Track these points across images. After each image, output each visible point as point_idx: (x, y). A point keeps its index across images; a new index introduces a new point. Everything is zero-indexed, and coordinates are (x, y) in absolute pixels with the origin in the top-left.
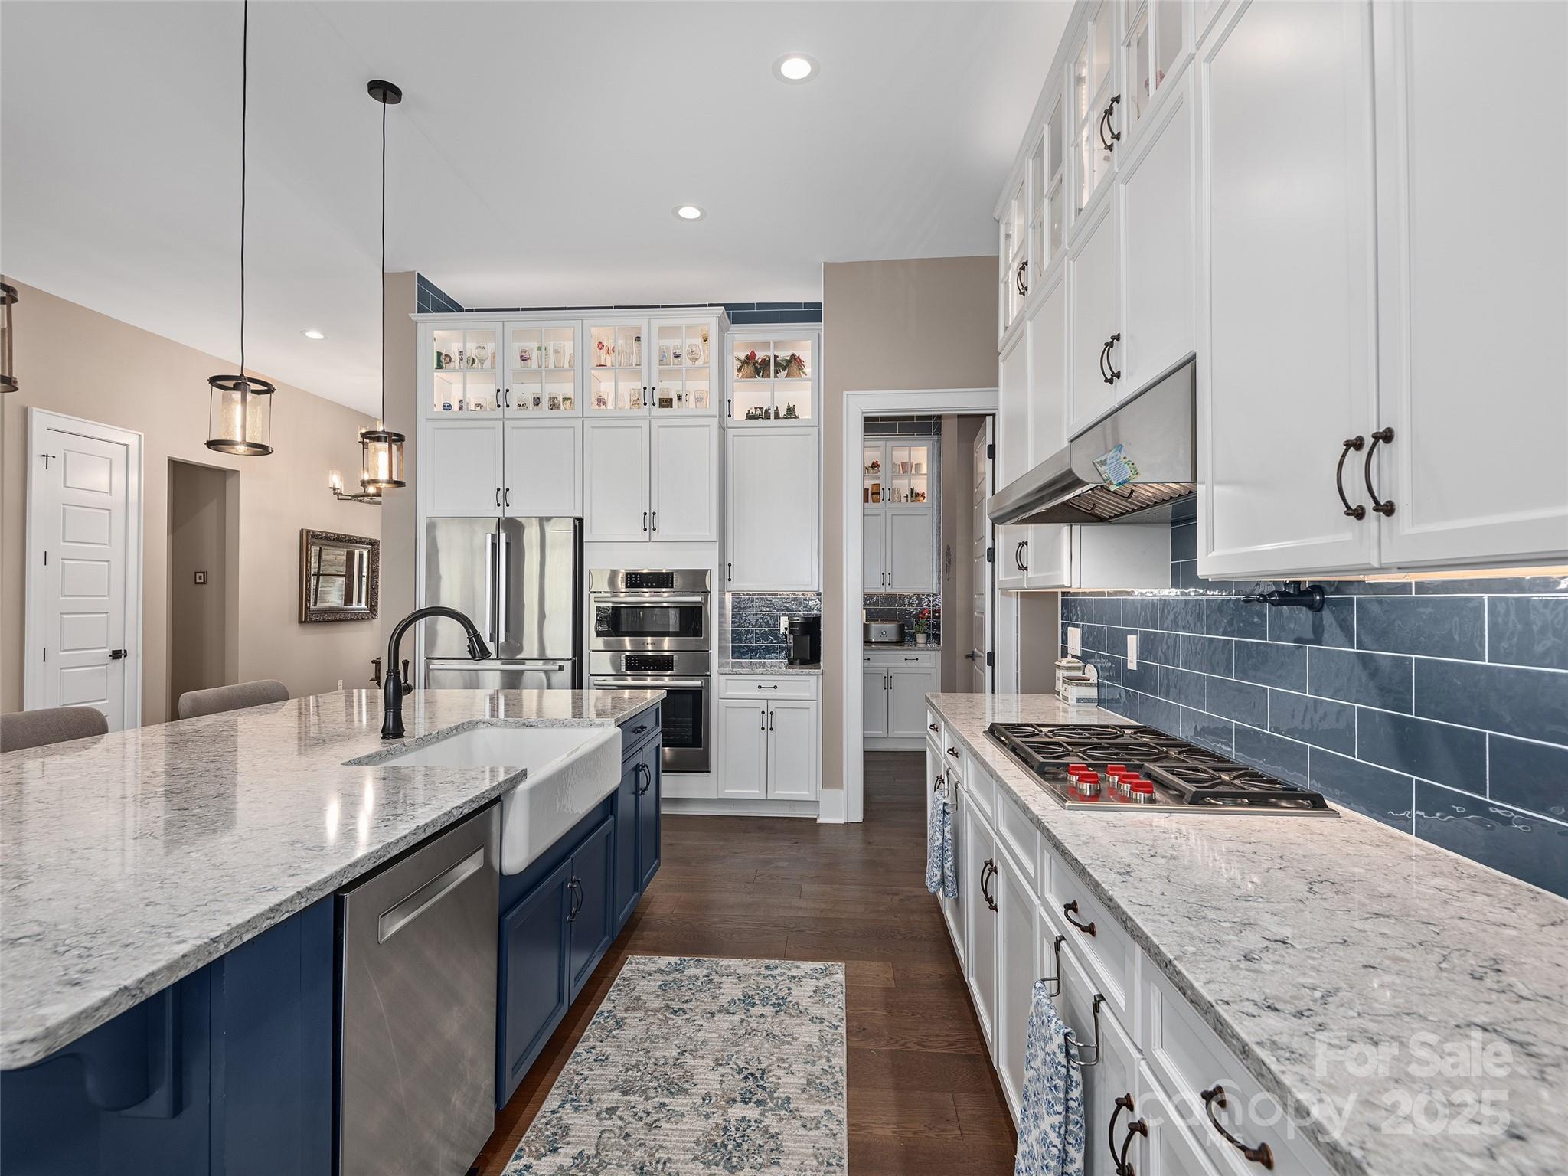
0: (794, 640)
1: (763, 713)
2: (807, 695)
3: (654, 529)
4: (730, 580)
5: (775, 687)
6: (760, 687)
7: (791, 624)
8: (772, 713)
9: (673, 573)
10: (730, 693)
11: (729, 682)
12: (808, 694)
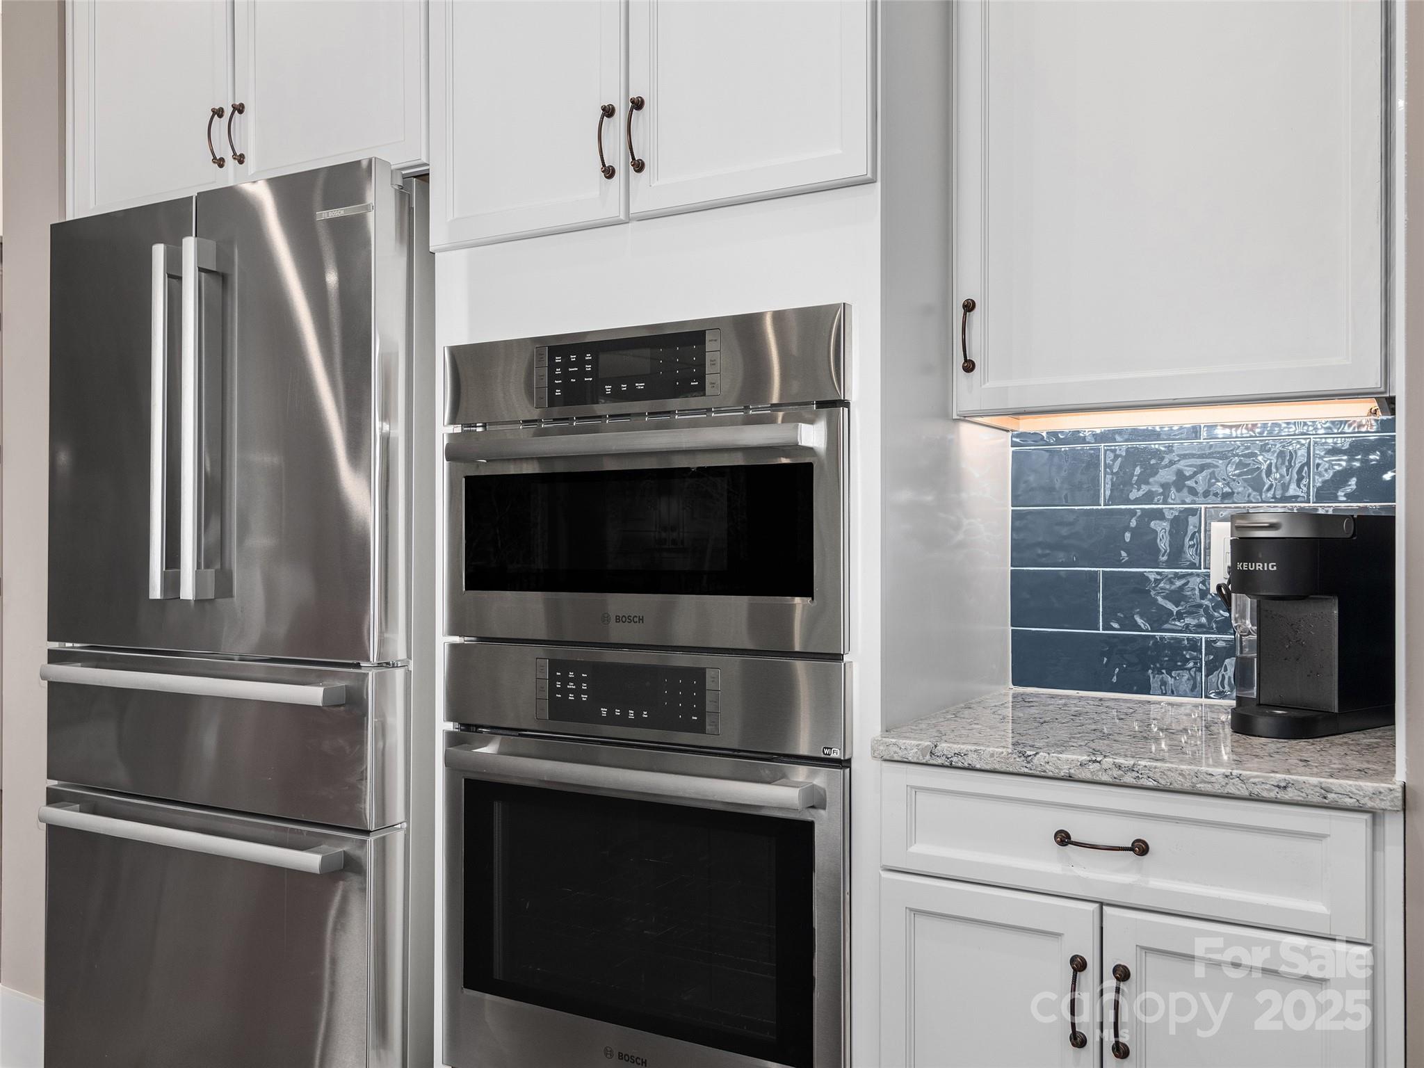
0: (1261, 618)
1: (1079, 965)
2: (1313, 907)
3: (639, 166)
4: (969, 366)
5: (1140, 848)
6: (1063, 839)
7: (1243, 548)
8: (1122, 974)
9: (702, 333)
10: (925, 851)
11: (921, 797)
12: (1320, 908)
